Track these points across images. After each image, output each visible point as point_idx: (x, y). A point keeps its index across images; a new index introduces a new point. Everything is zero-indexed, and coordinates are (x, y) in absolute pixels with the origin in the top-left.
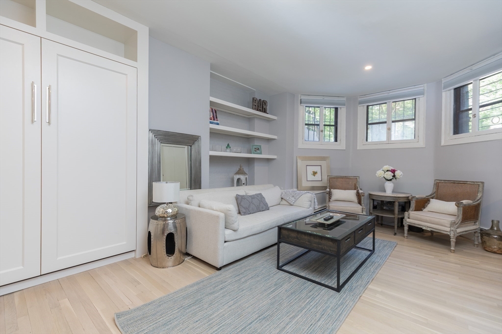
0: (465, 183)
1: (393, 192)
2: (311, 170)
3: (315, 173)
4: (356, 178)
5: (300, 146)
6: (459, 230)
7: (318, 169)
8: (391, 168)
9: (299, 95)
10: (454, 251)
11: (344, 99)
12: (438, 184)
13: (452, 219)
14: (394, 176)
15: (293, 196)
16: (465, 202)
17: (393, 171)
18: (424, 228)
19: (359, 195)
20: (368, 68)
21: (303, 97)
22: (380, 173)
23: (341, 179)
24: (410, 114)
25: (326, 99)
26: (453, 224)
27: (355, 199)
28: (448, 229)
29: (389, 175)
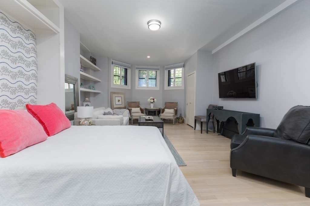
0: (173, 103)
1: (154, 107)
2: (117, 99)
3: (119, 101)
4: (139, 103)
5: (112, 86)
6: (175, 118)
7: (120, 98)
8: (153, 98)
9: (111, 59)
10: (174, 124)
11: (130, 65)
12: (166, 103)
13: (173, 114)
14: (154, 101)
15: (121, 112)
16: (175, 108)
17: (154, 99)
18: (166, 119)
19: (141, 110)
20: (149, 57)
21: (113, 61)
22: (149, 100)
23: (133, 103)
24: (154, 76)
25: (124, 63)
26: (174, 116)
27: (140, 111)
28: (172, 118)
29: (152, 101)
